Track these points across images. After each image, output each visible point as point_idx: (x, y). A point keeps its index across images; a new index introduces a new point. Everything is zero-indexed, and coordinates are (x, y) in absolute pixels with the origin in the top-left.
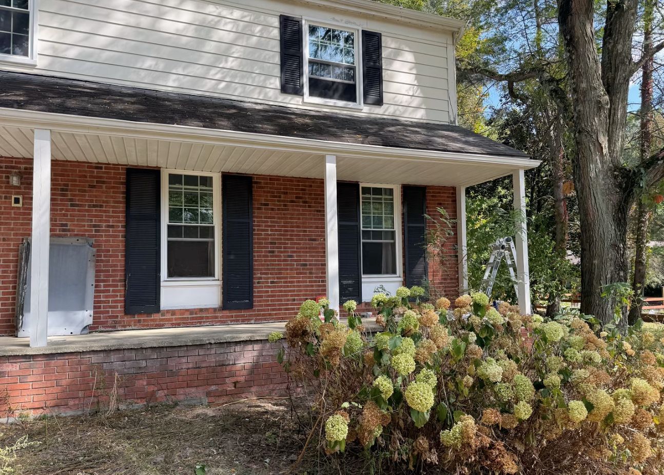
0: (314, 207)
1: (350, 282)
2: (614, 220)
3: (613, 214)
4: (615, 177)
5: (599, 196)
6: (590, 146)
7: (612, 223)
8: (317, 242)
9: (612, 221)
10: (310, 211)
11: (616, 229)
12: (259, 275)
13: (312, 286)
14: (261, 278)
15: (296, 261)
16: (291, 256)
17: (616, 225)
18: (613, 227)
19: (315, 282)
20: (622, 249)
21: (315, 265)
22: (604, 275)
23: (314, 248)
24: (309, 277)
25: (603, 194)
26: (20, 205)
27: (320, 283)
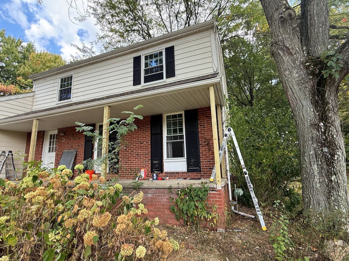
0: (142, 129)
1: (157, 162)
2: (312, 103)
3: (311, 98)
4: (307, 68)
5: (295, 87)
6: (279, 52)
7: (311, 106)
8: (143, 144)
9: (311, 104)
10: (141, 131)
11: (315, 111)
12: (121, 160)
13: (141, 164)
14: (122, 161)
15: (135, 153)
16: (133, 151)
17: (314, 107)
18: (312, 110)
19: (142, 162)
20: (322, 127)
21: (142, 154)
22: (307, 152)
23: (142, 147)
24: (140, 160)
25: (298, 85)
26: (64, 141)
27: (144, 163)
